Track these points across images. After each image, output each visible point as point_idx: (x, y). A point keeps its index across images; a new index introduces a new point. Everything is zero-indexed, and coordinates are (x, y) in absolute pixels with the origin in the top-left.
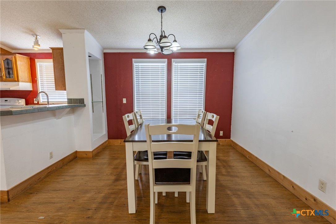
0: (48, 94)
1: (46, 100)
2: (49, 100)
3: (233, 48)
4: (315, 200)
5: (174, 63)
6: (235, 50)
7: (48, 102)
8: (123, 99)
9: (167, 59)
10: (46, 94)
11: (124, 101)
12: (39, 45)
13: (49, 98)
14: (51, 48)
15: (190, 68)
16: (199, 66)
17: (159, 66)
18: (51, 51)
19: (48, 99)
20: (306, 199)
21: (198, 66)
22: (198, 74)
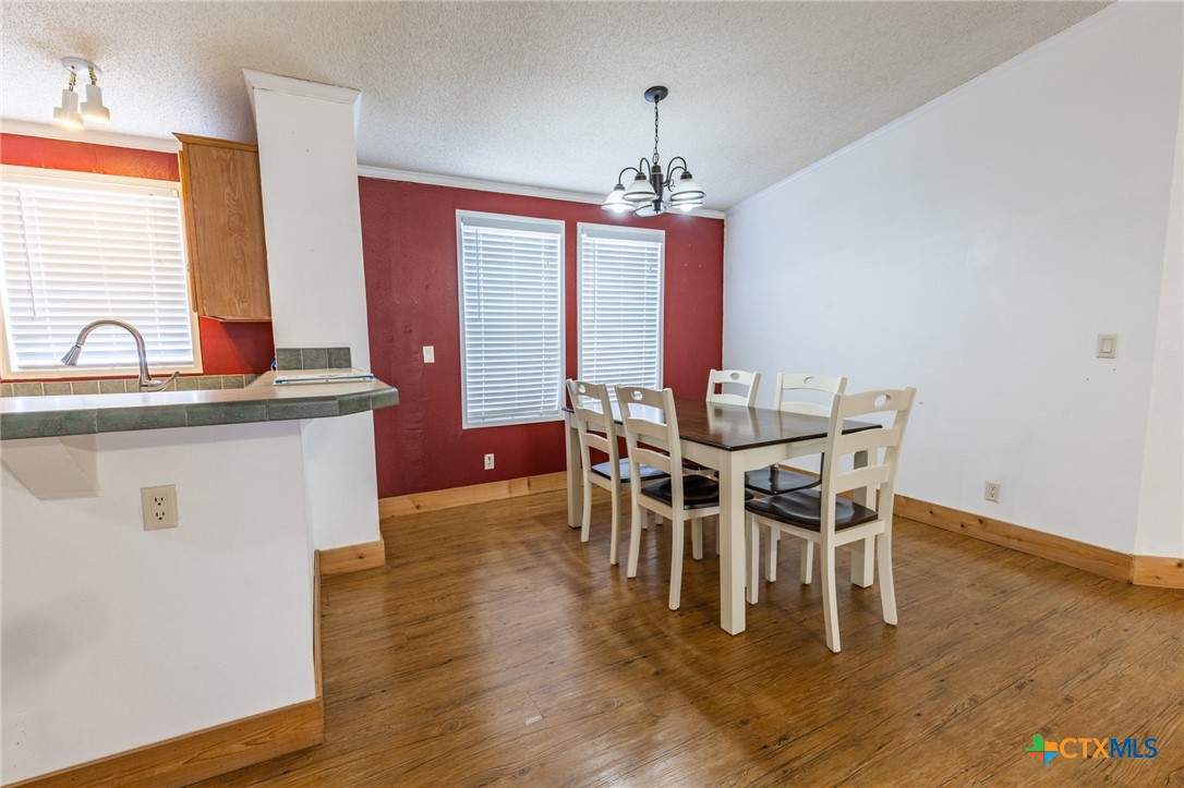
0: (141, 332)
1: (136, 359)
2: (149, 359)
3: (722, 210)
4: (981, 520)
5: (584, 236)
6: (727, 216)
7: (144, 366)
8: (425, 348)
9: (564, 222)
10: (132, 331)
11: (429, 355)
12: (106, 112)
13: (147, 348)
14: (181, 137)
15: (625, 253)
16: (649, 249)
17: (540, 240)
18: (177, 148)
19: (142, 352)
20: (963, 526)
21: (644, 248)
22: (646, 274)
